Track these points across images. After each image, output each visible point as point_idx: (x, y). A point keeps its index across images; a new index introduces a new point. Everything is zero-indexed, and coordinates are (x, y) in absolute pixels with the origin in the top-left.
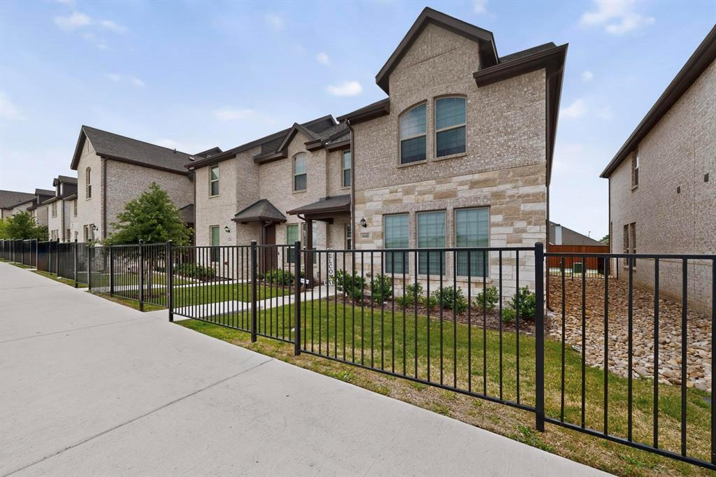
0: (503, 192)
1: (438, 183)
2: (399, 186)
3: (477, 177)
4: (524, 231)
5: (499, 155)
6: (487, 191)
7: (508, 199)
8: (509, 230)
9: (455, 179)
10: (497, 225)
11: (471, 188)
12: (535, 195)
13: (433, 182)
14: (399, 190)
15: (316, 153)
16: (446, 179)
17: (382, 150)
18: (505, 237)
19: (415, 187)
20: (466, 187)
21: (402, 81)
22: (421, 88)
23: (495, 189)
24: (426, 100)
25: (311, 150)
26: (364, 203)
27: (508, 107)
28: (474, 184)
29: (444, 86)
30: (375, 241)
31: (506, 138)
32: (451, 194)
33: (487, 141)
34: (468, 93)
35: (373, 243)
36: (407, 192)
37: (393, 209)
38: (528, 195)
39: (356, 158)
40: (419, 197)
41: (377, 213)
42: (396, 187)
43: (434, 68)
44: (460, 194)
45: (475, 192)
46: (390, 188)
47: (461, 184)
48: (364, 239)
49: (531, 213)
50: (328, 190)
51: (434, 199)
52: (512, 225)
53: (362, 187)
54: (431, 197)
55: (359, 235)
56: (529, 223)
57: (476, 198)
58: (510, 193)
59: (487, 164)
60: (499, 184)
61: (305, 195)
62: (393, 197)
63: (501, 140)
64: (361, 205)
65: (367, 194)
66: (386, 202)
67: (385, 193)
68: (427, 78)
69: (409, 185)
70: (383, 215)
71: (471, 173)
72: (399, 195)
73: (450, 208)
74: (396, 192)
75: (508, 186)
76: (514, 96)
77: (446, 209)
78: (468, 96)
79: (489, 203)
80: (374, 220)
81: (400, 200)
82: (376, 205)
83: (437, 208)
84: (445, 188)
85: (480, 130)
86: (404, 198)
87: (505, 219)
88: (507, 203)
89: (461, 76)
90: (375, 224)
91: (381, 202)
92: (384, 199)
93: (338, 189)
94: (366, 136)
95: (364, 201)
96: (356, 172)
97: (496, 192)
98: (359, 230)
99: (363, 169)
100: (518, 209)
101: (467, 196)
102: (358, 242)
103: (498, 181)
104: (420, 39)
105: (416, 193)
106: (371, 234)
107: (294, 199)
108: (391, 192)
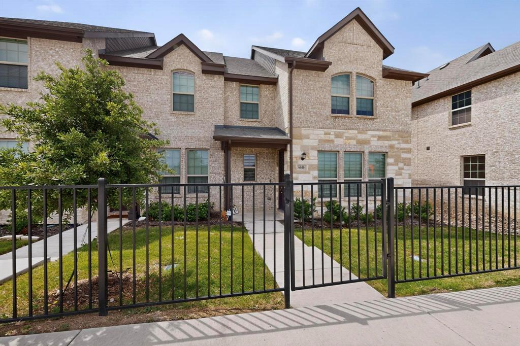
0: (394, 145)
1: (359, 133)
2: (332, 130)
3: (381, 133)
4: (402, 169)
5: (392, 123)
6: (387, 143)
7: (395, 150)
8: (396, 168)
9: (369, 133)
10: (391, 164)
11: (378, 140)
12: (408, 149)
13: (356, 132)
14: (332, 133)
15: (210, 77)
16: (363, 132)
17: (318, 98)
18: (395, 172)
19: (344, 133)
20: (376, 139)
21: (335, 50)
22: (348, 62)
23: (390, 143)
24: (351, 73)
25: (204, 72)
26: (301, 139)
27: (396, 96)
28: (380, 138)
29: (364, 68)
30: (311, 172)
32: (367, 142)
33: (387, 113)
34: (377, 78)
35: (309, 173)
36: (338, 136)
37: (327, 147)
38: (404, 149)
40: (346, 141)
41: (313, 148)
42: (330, 130)
43: (357, 52)
44: (372, 143)
45: (380, 143)
46: (325, 130)
48: (300, 170)
49: (406, 159)
50: (226, 118)
51: (357, 143)
52: (397, 165)
53: (299, 124)
54: (354, 142)
55: (297, 167)
56: (405, 165)
57: (382, 147)
58: (397, 146)
59: (387, 127)
60: (393, 140)
61: (192, 118)
62: (327, 137)
63: (394, 114)
64: (298, 141)
65: (304, 132)
66: (321, 141)
67: (321, 132)
68: (352, 57)
69: (339, 130)
70: (318, 151)
71: (378, 130)
72: (332, 137)
73: (367, 152)
74: (329, 134)
75: (396, 142)
76: (399, 91)
77: (363, 152)
78: (377, 81)
79: (387, 151)
80: (310, 154)
81: (332, 141)
82: (311, 142)
83: (359, 150)
84: (363, 138)
85: (383, 104)
86: (335, 140)
87: (395, 161)
88: (395, 152)
89: (373, 66)
90: (312, 158)
91: (317, 140)
92: (319, 138)
93: (235, 119)
94: (303, 82)
95: (301, 137)
96: (293, 111)
97: (391, 145)
98: (297, 162)
99: (301, 110)
100: (400, 156)
101: (376, 144)
102: (295, 173)
103: (392, 138)
104: (348, 27)
105: (344, 138)
106: (308, 166)
107: (173, 120)
108: (325, 134)
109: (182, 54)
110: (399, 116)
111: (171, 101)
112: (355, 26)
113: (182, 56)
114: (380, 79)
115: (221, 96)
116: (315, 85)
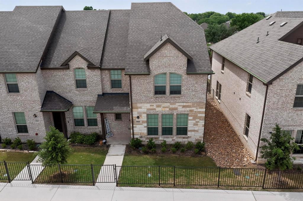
0: (193, 110)
1: (170, 104)
2: (155, 104)
3: (185, 104)
4: (199, 122)
5: (192, 98)
6: (188, 109)
7: (194, 112)
8: (194, 122)
9: (177, 104)
10: (190, 120)
11: (183, 107)
12: (202, 112)
13: (169, 104)
15: (93, 70)
16: (174, 103)
17: (146, 88)
18: (193, 124)
19: (161, 105)
20: (181, 107)
21: (156, 62)
22: (164, 67)
23: (191, 109)
24: (166, 73)
26: (137, 109)
27: (196, 83)
28: (184, 107)
29: (174, 69)
30: (143, 124)
31: (195, 93)
32: (175, 109)
33: (189, 93)
34: (183, 75)
35: (142, 125)
36: (158, 106)
37: (152, 112)
38: (200, 112)
39: (132, 89)
40: (163, 109)
41: (144, 113)
42: (153, 104)
43: (170, 61)
44: (179, 109)
45: (184, 109)
46: (150, 104)
47: (179, 106)
48: (138, 123)
49: (201, 117)
51: (169, 110)
52: (195, 120)
53: (136, 102)
54: (168, 109)
55: (135, 122)
56: (200, 120)
57: (184, 111)
58: (195, 110)
59: (189, 100)
60: (192, 107)
61: (86, 91)
62: (152, 107)
63: (193, 93)
65: (139, 105)
66: (148, 109)
67: (148, 106)
68: (167, 64)
69: (159, 104)
70: (147, 114)
71: (183, 102)
72: (155, 107)
73: (175, 114)
74: (153, 106)
75: (195, 108)
76: (198, 80)
77: (173, 114)
79: (188, 113)
80: (142, 116)
81: (155, 109)
82: (143, 110)
83: (170, 113)
84: (173, 107)
85: (187, 89)
86: (157, 108)
87: (193, 118)
88: (194, 113)
89: (180, 68)
90: (143, 117)
91: (146, 109)
92: (147, 108)
93: (109, 89)
94: (137, 81)
95: (137, 108)
96: (132, 95)
97: (191, 110)
98: (135, 120)
99: (137, 95)
100: (197, 116)
101: (181, 110)
102: (135, 124)
103: (191, 106)
104: (165, 47)
105: (162, 107)
106: (141, 121)
107: (77, 93)
108: (151, 106)
109: (78, 60)
110: (197, 94)
111: (75, 84)
112: (169, 47)
113: (78, 61)
114: (185, 75)
115: (100, 79)
116: (144, 82)
